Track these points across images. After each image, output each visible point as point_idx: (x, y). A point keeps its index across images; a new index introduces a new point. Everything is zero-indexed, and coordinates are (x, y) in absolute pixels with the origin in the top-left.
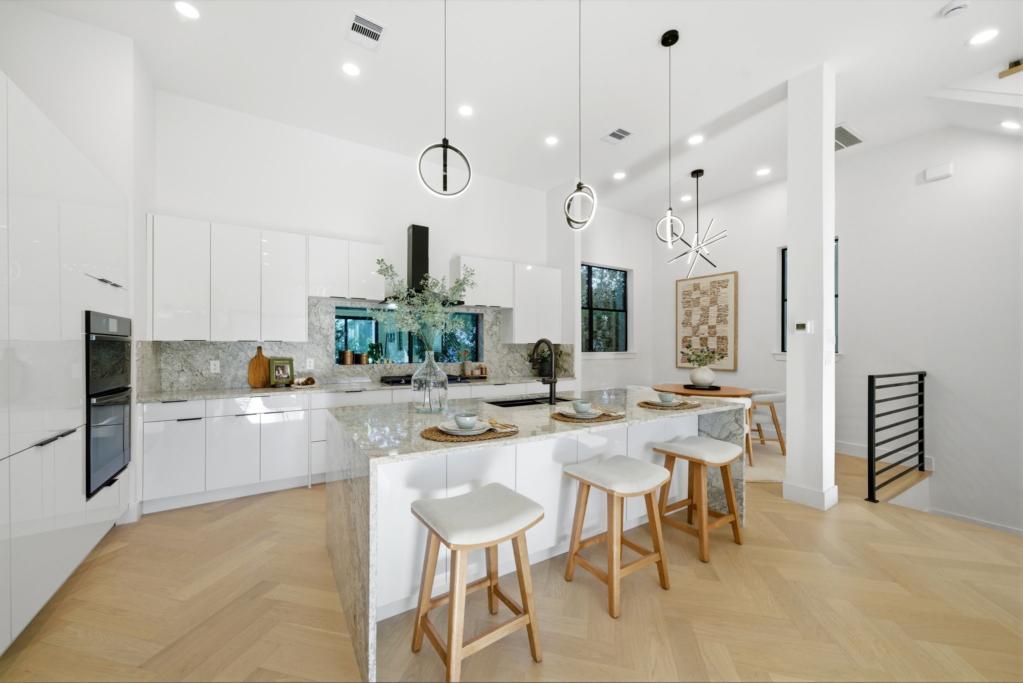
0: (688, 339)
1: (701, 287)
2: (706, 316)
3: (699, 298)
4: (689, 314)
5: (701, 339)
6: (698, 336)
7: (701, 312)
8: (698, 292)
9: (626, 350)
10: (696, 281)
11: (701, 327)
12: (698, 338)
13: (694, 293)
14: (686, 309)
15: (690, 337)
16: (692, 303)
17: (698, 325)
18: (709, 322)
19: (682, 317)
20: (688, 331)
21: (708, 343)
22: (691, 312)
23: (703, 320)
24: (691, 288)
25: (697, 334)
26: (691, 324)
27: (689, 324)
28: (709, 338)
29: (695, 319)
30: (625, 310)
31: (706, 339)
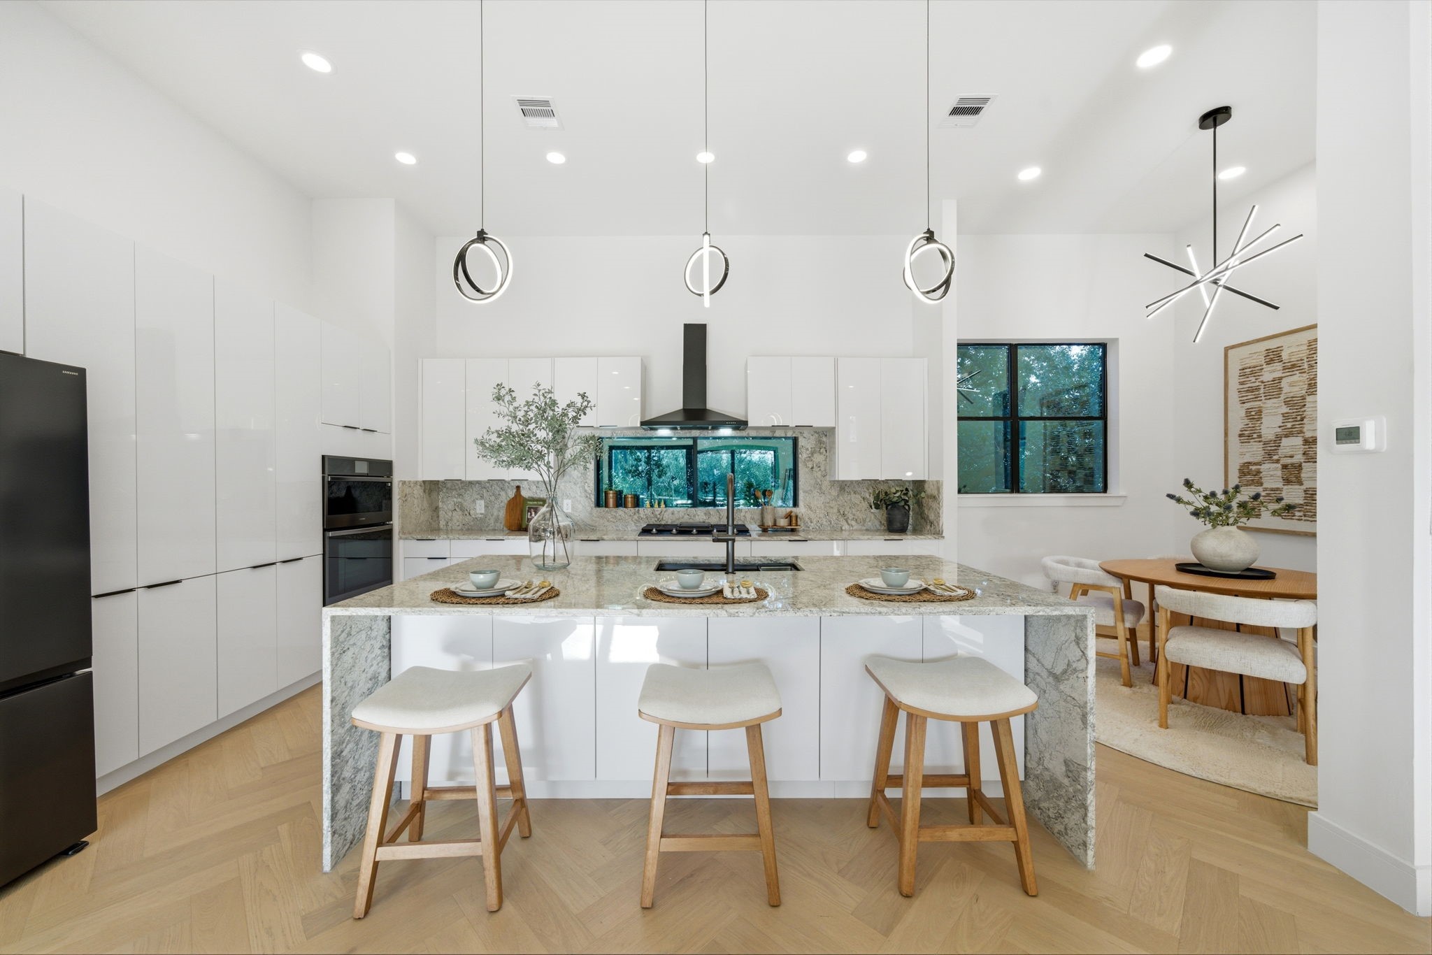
0: (1254, 468)
1: (1285, 356)
2: (1299, 418)
3: (1281, 378)
4: (1255, 416)
5: (1285, 467)
6: (1277, 461)
7: (1285, 409)
8: (1278, 366)
9: (1105, 490)
10: (1273, 344)
11: (1285, 442)
12: (1279, 466)
13: (1267, 368)
14: (1248, 405)
15: (1259, 464)
16: (1262, 391)
17: (1279, 438)
18: (1305, 430)
19: (1238, 419)
20: (1254, 452)
21: (1302, 475)
22: (1260, 411)
23: (1289, 425)
24: (1262, 360)
25: (1275, 457)
26: (1260, 436)
27: (1255, 436)
28: (1304, 464)
29: (1270, 425)
30: (1103, 416)
31: (1299, 467)
